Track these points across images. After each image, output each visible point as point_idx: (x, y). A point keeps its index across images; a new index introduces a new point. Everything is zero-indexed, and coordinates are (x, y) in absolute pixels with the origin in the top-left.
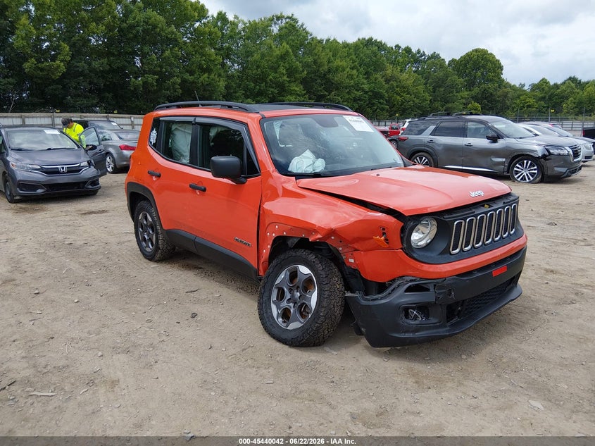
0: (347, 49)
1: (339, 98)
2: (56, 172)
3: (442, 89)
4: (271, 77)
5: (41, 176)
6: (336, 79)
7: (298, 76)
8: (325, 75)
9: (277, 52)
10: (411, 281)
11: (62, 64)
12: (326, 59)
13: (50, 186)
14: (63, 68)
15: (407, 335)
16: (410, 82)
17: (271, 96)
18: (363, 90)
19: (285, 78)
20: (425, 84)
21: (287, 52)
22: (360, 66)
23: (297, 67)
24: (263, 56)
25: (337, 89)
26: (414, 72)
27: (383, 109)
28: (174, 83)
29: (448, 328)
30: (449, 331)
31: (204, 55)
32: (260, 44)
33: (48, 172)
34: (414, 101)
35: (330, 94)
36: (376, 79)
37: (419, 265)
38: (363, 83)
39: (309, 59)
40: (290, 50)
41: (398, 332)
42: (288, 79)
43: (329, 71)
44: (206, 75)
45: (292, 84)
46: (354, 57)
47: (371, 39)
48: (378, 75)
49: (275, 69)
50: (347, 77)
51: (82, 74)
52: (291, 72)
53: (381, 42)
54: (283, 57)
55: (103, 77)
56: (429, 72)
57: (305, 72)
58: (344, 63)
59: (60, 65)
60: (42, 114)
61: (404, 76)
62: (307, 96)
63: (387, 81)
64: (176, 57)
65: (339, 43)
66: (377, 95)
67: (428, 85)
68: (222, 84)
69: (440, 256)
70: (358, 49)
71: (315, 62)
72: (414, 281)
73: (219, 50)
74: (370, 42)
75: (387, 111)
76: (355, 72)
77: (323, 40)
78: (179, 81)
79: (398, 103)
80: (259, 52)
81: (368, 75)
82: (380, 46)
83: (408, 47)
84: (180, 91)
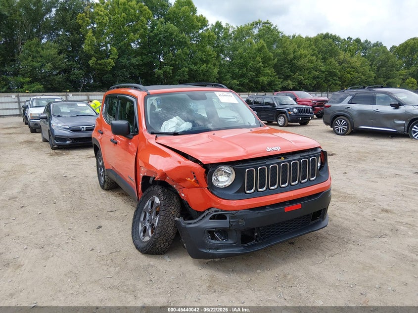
0: (309, 41)
1: (302, 77)
2: (79, 130)
3: (384, 69)
4: (250, 64)
5: (68, 133)
6: (299, 63)
7: (270, 62)
8: (291, 61)
9: (256, 46)
10: (215, 211)
11: (113, 61)
12: (292, 50)
13: (75, 139)
14: (113, 63)
15: (211, 251)
16: (358, 64)
17: (250, 77)
18: (320, 70)
19: (260, 64)
20: (371, 65)
21: (263, 46)
22: (319, 53)
23: (270, 56)
24: (245, 50)
25: (301, 70)
26: (363, 56)
27: (336, 84)
28: (184, 71)
29: (243, 248)
30: (242, 250)
31: (205, 52)
32: (244, 42)
33: (74, 130)
34: (361, 78)
35: (295, 74)
36: (331, 62)
37: (218, 200)
38: (321, 66)
39: (280, 51)
40: (265, 45)
41: (204, 248)
42: (262, 65)
43: (295, 58)
44: (205, 65)
45: (266, 69)
46: (314, 47)
47: (327, 35)
48: (333, 60)
49: (254, 59)
50: (308, 62)
51: (124, 67)
52: (265, 60)
53: (335, 36)
54: (260, 50)
55: (139, 69)
56: (374, 56)
57: (276, 60)
58: (306, 52)
59: (111, 62)
60: (100, 93)
61: (354, 59)
62: (277, 76)
63: (340, 63)
64: (186, 54)
65: (302, 38)
66: (332, 74)
67: (373, 66)
68: (216, 70)
69: (236, 194)
70: (317, 41)
71: (284, 52)
72: (218, 211)
73: (216, 47)
74: (326, 36)
75: (340, 85)
76: (314, 58)
77: (290, 36)
78: (187, 70)
79: (348, 79)
80: (242, 47)
81: (324, 59)
82: (335, 38)
83: (358, 39)
84: (187, 76)
